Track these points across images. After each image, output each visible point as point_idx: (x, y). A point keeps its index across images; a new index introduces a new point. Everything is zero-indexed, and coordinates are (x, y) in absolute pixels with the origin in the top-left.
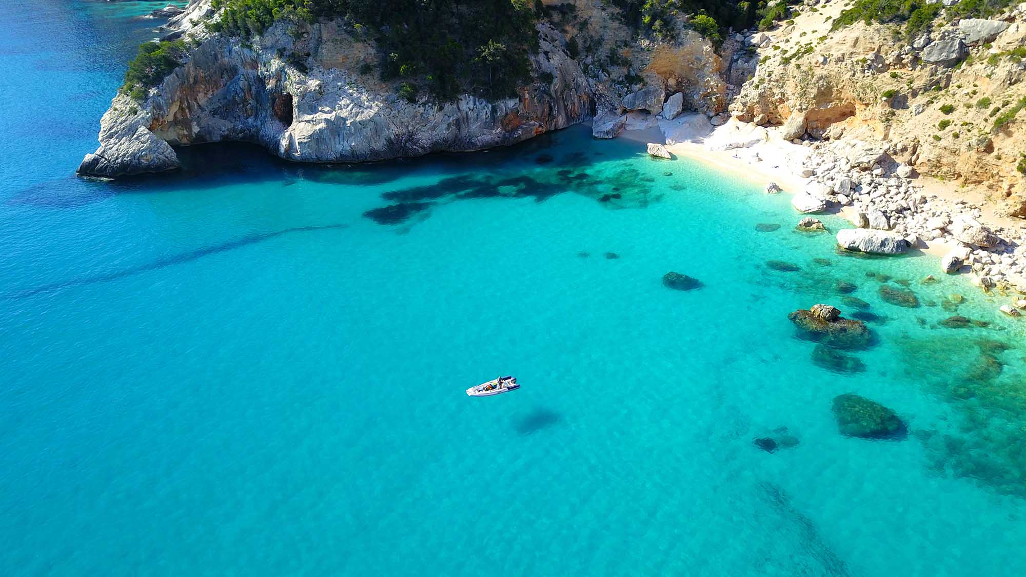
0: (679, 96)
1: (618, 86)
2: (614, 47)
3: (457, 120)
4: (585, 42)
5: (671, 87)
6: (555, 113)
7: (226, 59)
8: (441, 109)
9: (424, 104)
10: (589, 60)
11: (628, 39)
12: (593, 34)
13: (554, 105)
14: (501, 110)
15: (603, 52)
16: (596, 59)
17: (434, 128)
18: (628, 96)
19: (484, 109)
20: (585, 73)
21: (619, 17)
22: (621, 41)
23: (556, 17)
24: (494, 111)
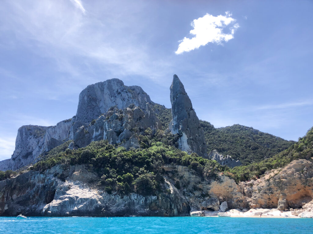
0: (225, 203)
1: (198, 199)
2: (195, 184)
3: (129, 203)
4: (182, 184)
5: (221, 200)
6: (173, 207)
7: (32, 181)
8: (122, 198)
9: (115, 195)
10: (185, 190)
11: (200, 181)
12: (185, 181)
13: (172, 204)
14: (149, 200)
15: (190, 187)
16: (188, 190)
17: (118, 206)
18: (204, 202)
19: (142, 199)
20: (184, 195)
21: (195, 174)
22: (198, 182)
23: (170, 175)
24: (146, 200)
